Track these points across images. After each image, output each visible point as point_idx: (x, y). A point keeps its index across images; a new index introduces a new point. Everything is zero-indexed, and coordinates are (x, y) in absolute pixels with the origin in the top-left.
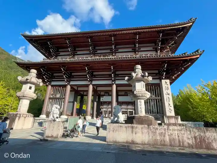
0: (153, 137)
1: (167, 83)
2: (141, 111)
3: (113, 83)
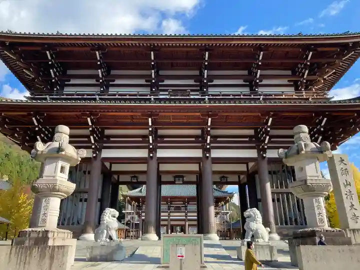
2: (322, 221)
3: (208, 155)
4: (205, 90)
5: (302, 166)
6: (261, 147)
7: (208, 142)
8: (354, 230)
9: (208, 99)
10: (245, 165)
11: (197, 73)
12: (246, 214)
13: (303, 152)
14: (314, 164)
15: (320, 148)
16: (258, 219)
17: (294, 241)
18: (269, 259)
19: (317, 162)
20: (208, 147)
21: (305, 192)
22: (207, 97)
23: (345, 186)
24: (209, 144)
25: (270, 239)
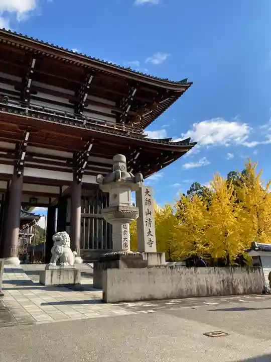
0: (177, 285)
1: (148, 192)
2: (126, 245)
3: (20, 173)
4: (26, 100)
5: (116, 193)
6: (78, 171)
7: (23, 158)
8: (148, 254)
9: (29, 111)
10: (59, 188)
11: (19, 79)
12: (55, 237)
13: (119, 180)
14: (126, 192)
15: (135, 178)
16: (67, 243)
17: (99, 264)
18: (72, 282)
19: (130, 192)
20: (22, 164)
21: (116, 218)
22: (27, 109)
23: (147, 214)
24: (23, 161)
25: (76, 262)
